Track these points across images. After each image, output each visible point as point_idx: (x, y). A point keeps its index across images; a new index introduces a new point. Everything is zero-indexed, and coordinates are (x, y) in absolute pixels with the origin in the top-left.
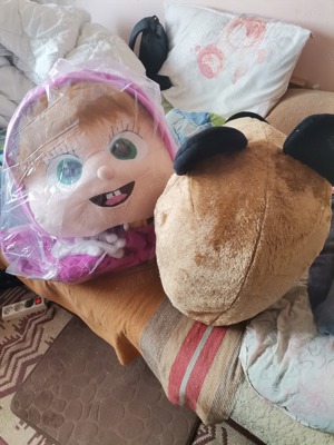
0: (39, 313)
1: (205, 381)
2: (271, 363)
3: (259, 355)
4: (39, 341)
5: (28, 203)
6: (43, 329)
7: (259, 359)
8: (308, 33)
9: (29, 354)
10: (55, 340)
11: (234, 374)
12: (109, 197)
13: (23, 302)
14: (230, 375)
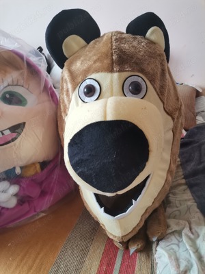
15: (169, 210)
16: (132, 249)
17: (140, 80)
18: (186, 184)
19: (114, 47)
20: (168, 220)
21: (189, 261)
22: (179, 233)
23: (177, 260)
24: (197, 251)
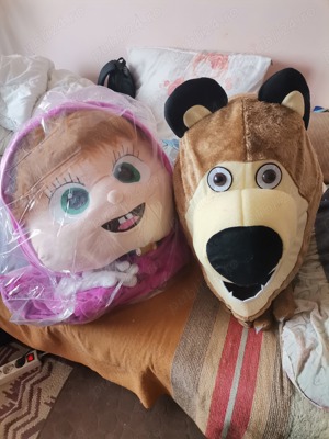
0: (33, 371)
1: (254, 402)
2: (320, 366)
3: (304, 361)
4: (38, 404)
5: (29, 242)
6: (40, 390)
7: (306, 365)
8: (269, 60)
9: (28, 422)
10: (57, 399)
11: (282, 388)
12: (122, 221)
13: (13, 363)
14: (278, 389)
15: (298, 290)
16: (258, 328)
17: (274, 168)
18: (319, 260)
19: (247, 131)
20: (296, 301)
21: (315, 341)
22: (307, 314)
23: (303, 339)
24: (324, 331)
